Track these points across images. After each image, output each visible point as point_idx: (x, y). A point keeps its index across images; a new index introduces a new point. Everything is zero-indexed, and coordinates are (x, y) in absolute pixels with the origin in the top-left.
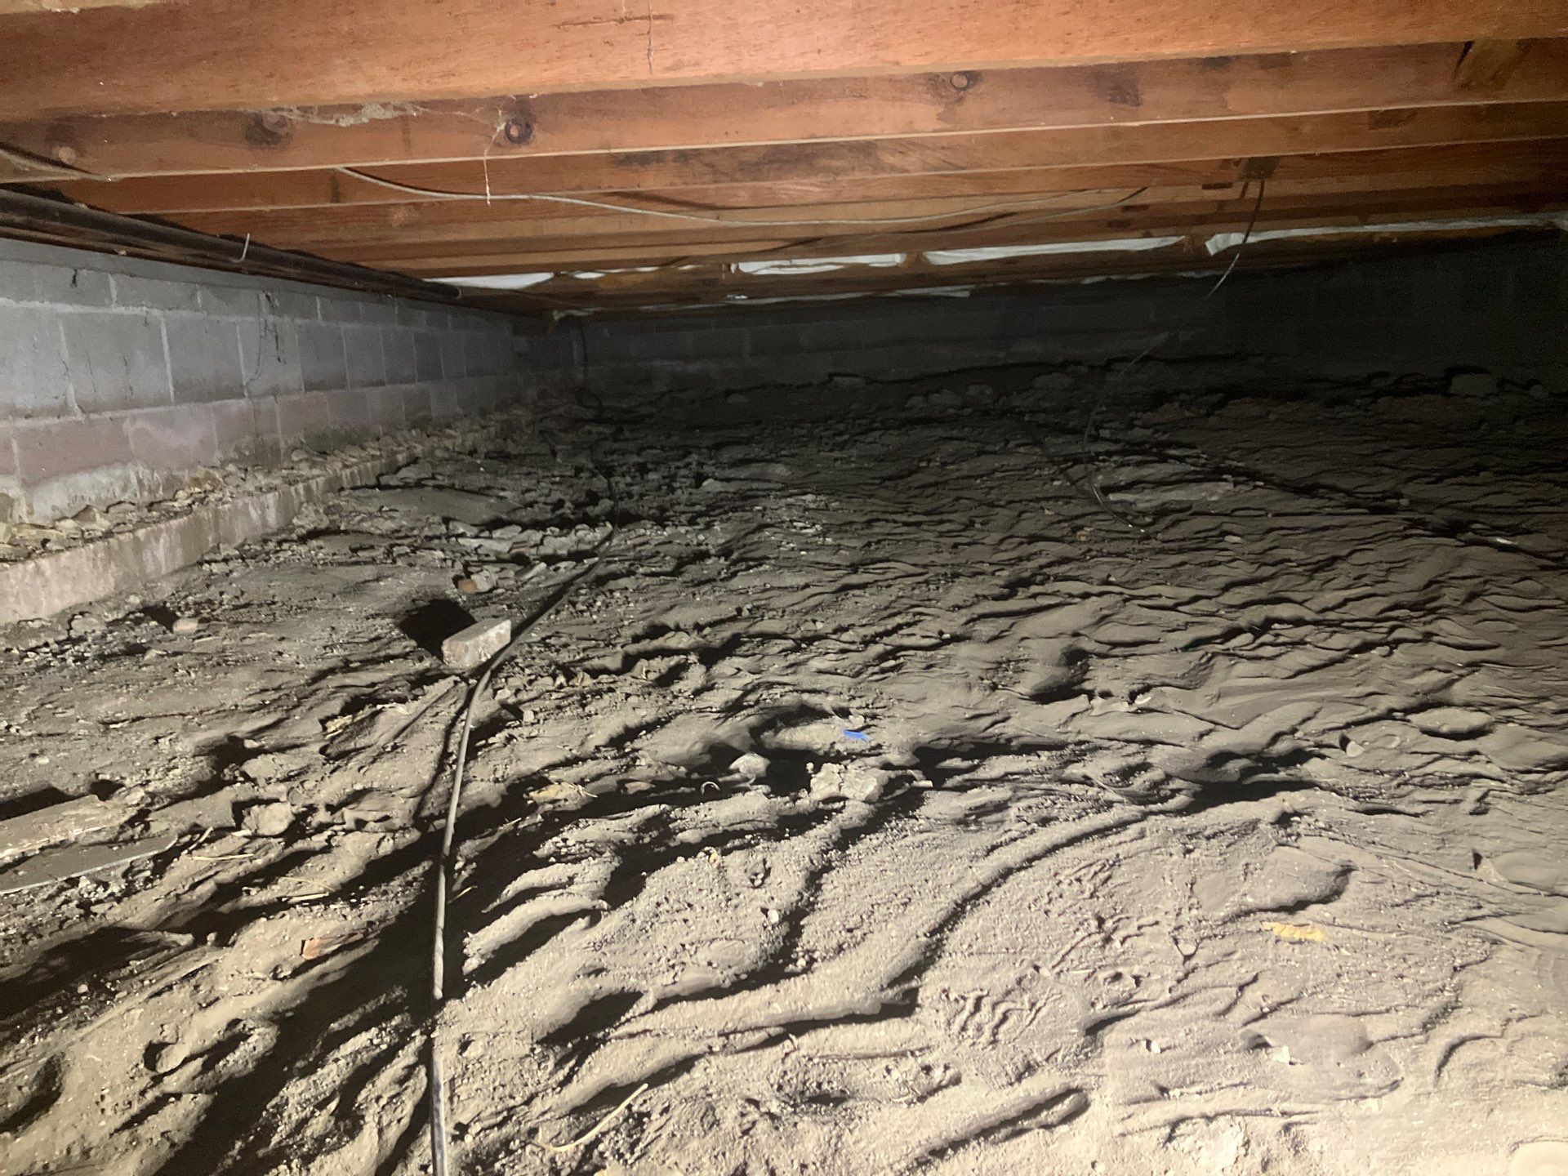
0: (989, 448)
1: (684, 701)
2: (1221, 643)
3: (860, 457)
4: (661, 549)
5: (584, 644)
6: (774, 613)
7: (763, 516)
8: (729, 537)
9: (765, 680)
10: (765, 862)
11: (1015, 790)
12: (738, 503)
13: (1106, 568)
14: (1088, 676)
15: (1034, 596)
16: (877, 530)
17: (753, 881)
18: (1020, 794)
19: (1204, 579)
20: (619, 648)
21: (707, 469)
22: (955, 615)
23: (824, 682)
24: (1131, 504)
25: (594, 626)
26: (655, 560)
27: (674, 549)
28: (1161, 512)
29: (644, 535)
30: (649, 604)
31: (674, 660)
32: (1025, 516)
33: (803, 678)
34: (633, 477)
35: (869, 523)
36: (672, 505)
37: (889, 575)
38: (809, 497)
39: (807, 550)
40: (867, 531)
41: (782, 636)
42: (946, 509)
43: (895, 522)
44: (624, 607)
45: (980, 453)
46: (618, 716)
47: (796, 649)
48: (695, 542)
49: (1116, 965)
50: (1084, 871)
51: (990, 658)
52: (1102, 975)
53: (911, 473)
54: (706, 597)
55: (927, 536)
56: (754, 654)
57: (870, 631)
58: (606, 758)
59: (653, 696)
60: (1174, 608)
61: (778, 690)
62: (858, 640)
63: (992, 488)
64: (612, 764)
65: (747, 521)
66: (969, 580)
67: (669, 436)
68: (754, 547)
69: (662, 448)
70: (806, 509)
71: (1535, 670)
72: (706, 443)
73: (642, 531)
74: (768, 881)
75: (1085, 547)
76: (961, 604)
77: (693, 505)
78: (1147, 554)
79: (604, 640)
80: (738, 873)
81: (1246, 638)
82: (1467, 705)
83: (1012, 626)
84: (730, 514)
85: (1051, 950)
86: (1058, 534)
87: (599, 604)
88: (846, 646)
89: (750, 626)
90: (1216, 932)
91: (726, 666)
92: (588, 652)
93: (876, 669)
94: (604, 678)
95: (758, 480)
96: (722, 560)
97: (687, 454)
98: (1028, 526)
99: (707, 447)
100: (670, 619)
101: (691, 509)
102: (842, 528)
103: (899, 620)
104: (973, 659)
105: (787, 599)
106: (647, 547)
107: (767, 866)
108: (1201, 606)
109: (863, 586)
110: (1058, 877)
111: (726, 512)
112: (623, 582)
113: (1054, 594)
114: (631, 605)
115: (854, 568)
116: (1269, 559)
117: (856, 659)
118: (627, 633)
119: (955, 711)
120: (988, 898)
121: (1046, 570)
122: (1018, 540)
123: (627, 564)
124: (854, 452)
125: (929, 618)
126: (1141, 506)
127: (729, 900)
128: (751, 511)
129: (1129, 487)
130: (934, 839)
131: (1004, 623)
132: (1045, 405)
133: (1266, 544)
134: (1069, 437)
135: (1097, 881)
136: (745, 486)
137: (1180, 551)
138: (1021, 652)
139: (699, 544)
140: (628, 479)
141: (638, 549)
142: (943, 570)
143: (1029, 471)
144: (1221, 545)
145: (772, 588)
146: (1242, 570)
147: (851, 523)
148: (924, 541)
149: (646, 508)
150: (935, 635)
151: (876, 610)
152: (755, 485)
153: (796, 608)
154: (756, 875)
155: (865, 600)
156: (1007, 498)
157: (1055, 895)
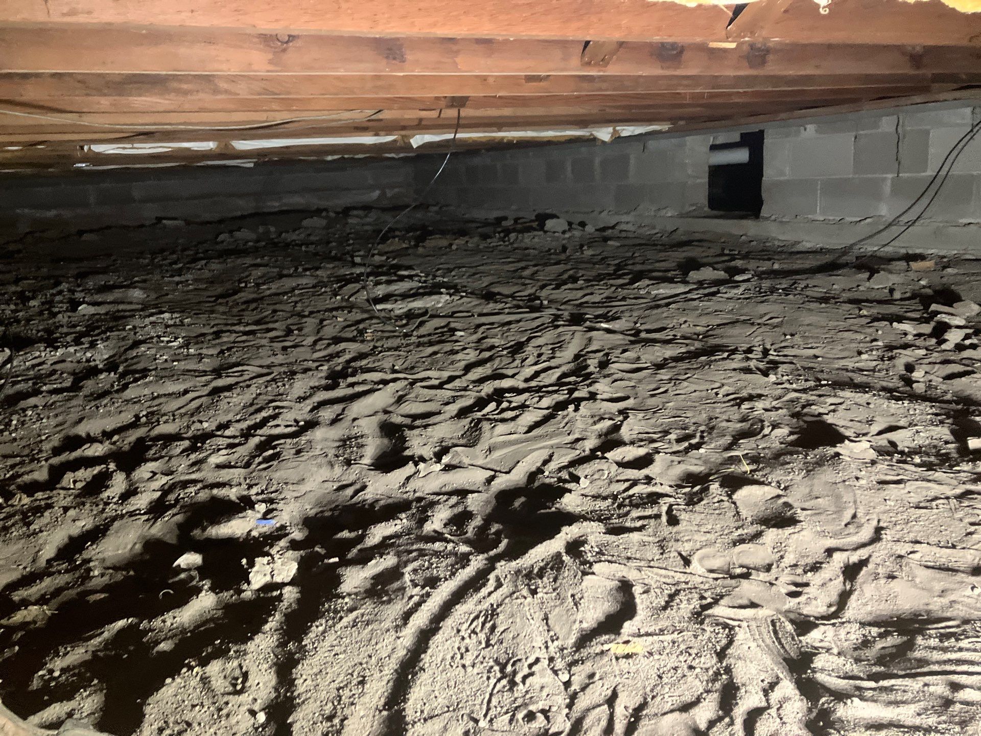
0: (285, 272)
1: (114, 507)
2: (479, 411)
3: (196, 280)
4: (58, 367)
5: (10, 462)
6: (167, 417)
7: (135, 334)
8: (111, 353)
9: (178, 480)
10: (241, 667)
11: (398, 554)
12: (111, 324)
13: (391, 359)
14: (407, 444)
15: (352, 385)
16: (225, 339)
17: (234, 685)
18: (404, 559)
19: (452, 363)
20: (43, 463)
21: (79, 296)
22: (302, 405)
23: (225, 475)
24: (390, 311)
25: (15, 444)
26: (54, 377)
27: (68, 366)
28: (410, 315)
29: (40, 356)
30: (60, 418)
31: (97, 470)
32: (325, 323)
33: (208, 474)
34: (16, 304)
35: (217, 335)
36: (57, 328)
37: (246, 377)
38: (167, 315)
39: (178, 361)
40: (217, 341)
41: (177, 437)
42: (267, 320)
43: (236, 332)
44: (38, 424)
45: (281, 276)
46: (62, 529)
47: (193, 449)
48: (84, 360)
49: (525, 705)
50: (475, 624)
51: (336, 438)
52: (520, 715)
53: (235, 292)
54: (107, 409)
55: (264, 342)
56: (162, 457)
57: (244, 425)
58: (59, 572)
59: (88, 505)
60: (440, 386)
61: (192, 490)
62: (238, 434)
63: (296, 302)
64: (67, 578)
65: (124, 339)
66: (303, 375)
67: (39, 268)
68: (135, 360)
69: (35, 278)
70: (167, 326)
71: (654, 412)
72: (71, 272)
73: (38, 353)
74: (248, 684)
75: (372, 344)
76: (303, 395)
77: (75, 326)
78: (412, 347)
79: (27, 456)
80: (219, 682)
81: (493, 405)
82: (632, 443)
83: (344, 410)
84: (108, 334)
85: (478, 701)
86: (350, 335)
87: (14, 422)
88: (231, 441)
89: (150, 430)
90: (576, 657)
91: (143, 471)
92: (17, 469)
93: (261, 459)
94: (39, 495)
95: (123, 303)
96: (112, 374)
97: (58, 284)
98: (329, 331)
99: (73, 277)
100: (81, 430)
101: (72, 330)
102: (199, 339)
103: (264, 414)
104: (326, 440)
105: (174, 404)
106: (45, 366)
107: (244, 669)
108: (457, 383)
109: (229, 388)
110: (461, 634)
111: (104, 332)
112: (32, 401)
113: (364, 382)
114: (44, 421)
115: (218, 372)
116: (484, 346)
117: (243, 451)
118: (47, 446)
119: (326, 484)
120: (421, 664)
121: (353, 364)
122: (326, 342)
123: (30, 383)
124: (189, 276)
125: (285, 411)
126: (398, 312)
127: (220, 710)
128: (124, 329)
129: (386, 298)
130: (363, 615)
131: (338, 408)
132: (312, 238)
133: (479, 335)
134: (337, 263)
135: (486, 630)
136: (113, 308)
137: (431, 344)
138: (354, 431)
139: (88, 361)
140: (12, 307)
141: (37, 368)
142: (283, 369)
143: (318, 289)
144: (454, 338)
145: (159, 396)
146: (472, 356)
147: (203, 335)
148: (261, 346)
149: (34, 332)
150: (293, 423)
151: (244, 407)
152: (121, 307)
153: (183, 411)
154: (237, 679)
155: (234, 400)
156: (310, 309)
157: (463, 650)
